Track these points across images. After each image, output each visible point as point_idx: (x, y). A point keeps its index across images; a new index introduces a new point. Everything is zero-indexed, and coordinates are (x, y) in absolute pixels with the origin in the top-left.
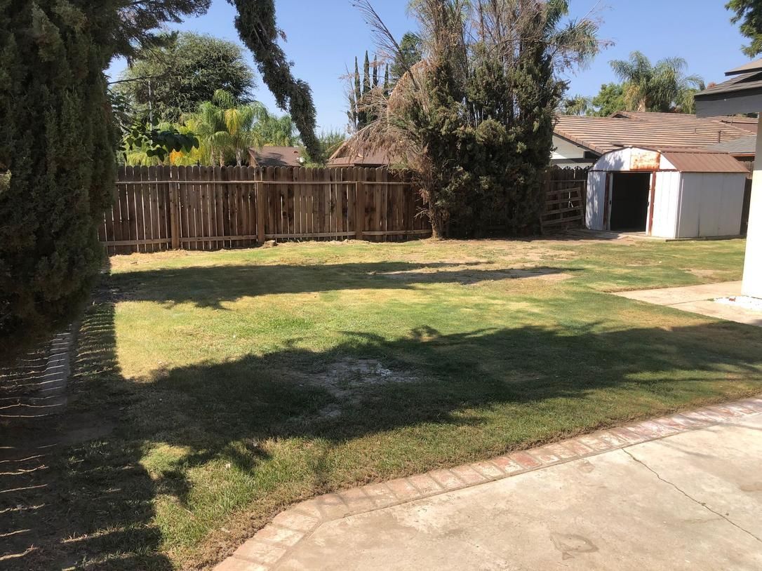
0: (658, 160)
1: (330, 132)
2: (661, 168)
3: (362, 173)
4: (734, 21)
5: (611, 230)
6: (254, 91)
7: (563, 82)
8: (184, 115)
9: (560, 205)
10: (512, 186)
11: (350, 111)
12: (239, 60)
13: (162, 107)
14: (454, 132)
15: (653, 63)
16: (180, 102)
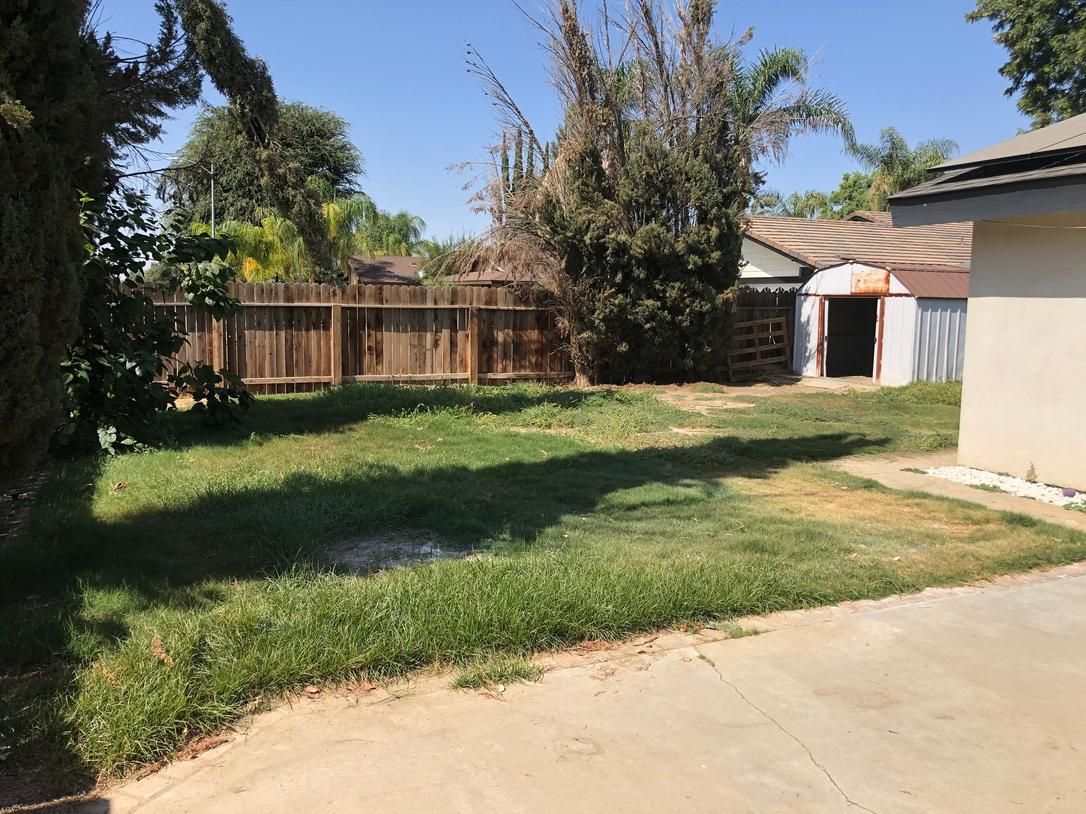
0: (887, 281)
1: (461, 236)
2: (891, 292)
3: (479, 295)
4: (1010, 92)
5: (828, 376)
6: (359, 179)
7: (757, 174)
8: (259, 211)
9: (757, 342)
10: (683, 315)
11: (495, 208)
12: (340, 137)
13: (230, 199)
14: (602, 240)
15: (912, 147)
16: (256, 192)
